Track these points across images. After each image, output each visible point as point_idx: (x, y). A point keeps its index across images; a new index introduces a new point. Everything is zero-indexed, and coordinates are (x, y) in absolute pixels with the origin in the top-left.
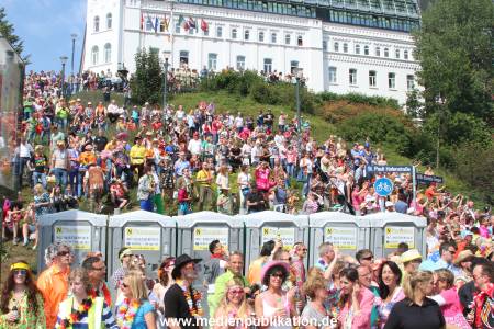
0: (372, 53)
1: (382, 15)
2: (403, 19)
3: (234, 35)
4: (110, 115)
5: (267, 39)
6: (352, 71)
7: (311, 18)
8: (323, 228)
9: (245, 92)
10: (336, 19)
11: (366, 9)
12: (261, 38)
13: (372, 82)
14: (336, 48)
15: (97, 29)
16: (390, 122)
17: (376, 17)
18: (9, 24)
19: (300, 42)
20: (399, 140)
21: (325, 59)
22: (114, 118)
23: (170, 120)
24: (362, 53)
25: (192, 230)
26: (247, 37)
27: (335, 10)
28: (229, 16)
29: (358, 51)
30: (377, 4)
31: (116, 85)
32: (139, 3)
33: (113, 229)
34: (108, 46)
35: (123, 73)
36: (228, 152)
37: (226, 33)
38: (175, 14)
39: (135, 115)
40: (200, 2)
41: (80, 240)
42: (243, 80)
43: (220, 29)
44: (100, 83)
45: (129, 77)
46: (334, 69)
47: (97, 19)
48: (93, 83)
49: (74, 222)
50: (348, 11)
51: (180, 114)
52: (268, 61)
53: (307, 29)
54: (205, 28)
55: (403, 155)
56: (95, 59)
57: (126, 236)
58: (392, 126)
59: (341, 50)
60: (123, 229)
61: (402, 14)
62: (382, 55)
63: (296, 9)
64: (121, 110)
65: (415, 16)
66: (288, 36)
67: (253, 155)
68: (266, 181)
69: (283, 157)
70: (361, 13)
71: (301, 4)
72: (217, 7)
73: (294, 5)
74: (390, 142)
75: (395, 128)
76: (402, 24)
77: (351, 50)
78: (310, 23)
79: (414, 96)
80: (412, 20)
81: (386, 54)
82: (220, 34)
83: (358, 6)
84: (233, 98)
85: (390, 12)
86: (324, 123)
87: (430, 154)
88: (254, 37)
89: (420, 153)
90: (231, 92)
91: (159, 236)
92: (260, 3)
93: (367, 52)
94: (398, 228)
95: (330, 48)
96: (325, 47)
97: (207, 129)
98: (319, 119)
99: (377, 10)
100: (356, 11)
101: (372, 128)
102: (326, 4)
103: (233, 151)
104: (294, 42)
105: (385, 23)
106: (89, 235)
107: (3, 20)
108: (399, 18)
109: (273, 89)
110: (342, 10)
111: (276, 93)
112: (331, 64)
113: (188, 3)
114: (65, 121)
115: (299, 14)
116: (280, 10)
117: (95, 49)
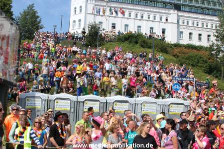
0: (200, 25)
1: (205, 8)
2: (215, 10)
3: (137, 17)
4: (73, 51)
5: (151, 18)
6: (190, 34)
7: (172, 9)
8: (141, 104)
9: (136, 43)
10: (184, 10)
11: (197, 5)
12: (149, 18)
13: (200, 39)
14: (183, 23)
15: (75, 13)
16: (201, 58)
17: (202, 9)
18: (36, 10)
19: (167, 20)
20: (204, 66)
21: (178, 28)
22: (75, 53)
23: (100, 54)
24: (195, 25)
25: (83, 102)
26: (142, 17)
27: (183, 5)
28: (135, 8)
29: (193, 24)
30: (203, 3)
31: (80, 38)
32: (94, 2)
33: (50, 100)
34: (80, 20)
35: (84, 32)
36: (121, 69)
37: (133, 16)
38: (108, 7)
39: (84, 52)
40: (122, 1)
41: (36, 105)
42: (136, 37)
43: (130, 13)
44: (73, 37)
45: (86, 34)
46: (182, 32)
47: (75, 8)
48: (69, 37)
49: (34, 97)
50: (189, 6)
51: (104, 52)
52: (152, 28)
53: (170, 14)
54: (123, 13)
55: (206, 73)
56: (74, 26)
57: (56, 103)
58: (202, 59)
59: (185, 24)
60: (54, 100)
61: (215, 8)
62: (205, 26)
63: (165, 5)
64: (79, 50)
65: (220, 8)
66: (161, 17)
67: (132, 71)
68: (134, 83)
69: (146, 72)
70: (195, 7)
71: (168, 3)
72: (129, 3)
73: (164, 3)
74: (201, 66)
75: (203, 61)
76: (214, 12)
77: (190, 24)
78: (172, 11)
79: (213, 46)
80: (219, 10)
81: (207, 26)
82: (130, 16)
83: (194, 4)
84: (131, 45)
85: (209, 7)
86: (172, 57)
87: (219, 73)
88: (145, 17)
89: (215, 72)
90: (130, 42)
91: (69, 105)
92: (149, 2)
93: (197, 25)
94: (176, 105)
95: (181, 23)
96: (178, 22)
97: (116, 59)
98: (169, 55)
99: (203, 6)
100: (193, 6)
101: (192, 60)
102: (179, 3)
103: (123, 69)
104: (164, 20)
105: (207, 12)
106: (40, 103)
107: (33, 8)
108: (213, 9)
109: (149, 41)
110: (187, 5)
111: (151, 43)
112: (181, 30)
113: (116, 2)
114: (54, 54)
115: (167, 7)
116: (158, 5)
117: (74, 22)
